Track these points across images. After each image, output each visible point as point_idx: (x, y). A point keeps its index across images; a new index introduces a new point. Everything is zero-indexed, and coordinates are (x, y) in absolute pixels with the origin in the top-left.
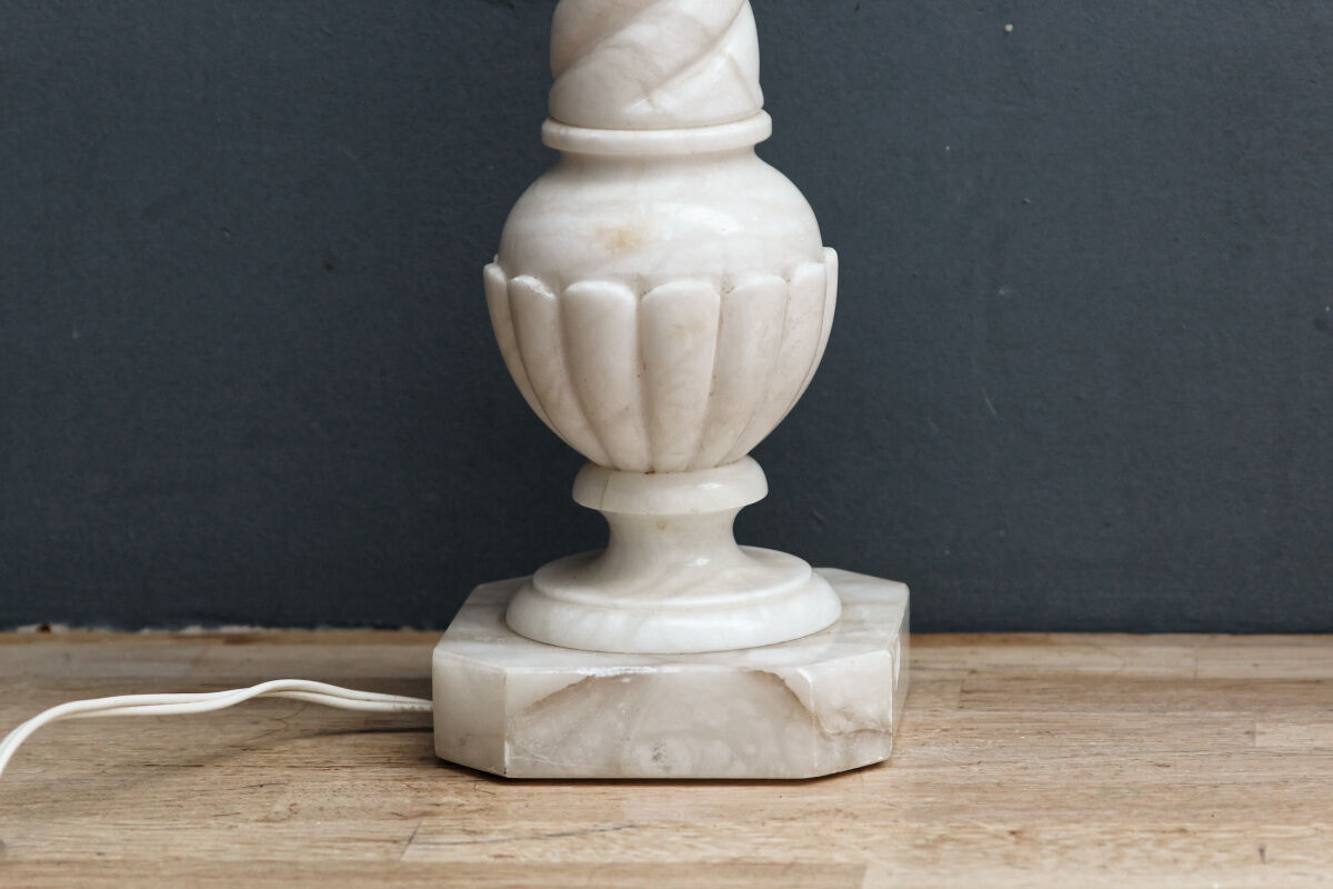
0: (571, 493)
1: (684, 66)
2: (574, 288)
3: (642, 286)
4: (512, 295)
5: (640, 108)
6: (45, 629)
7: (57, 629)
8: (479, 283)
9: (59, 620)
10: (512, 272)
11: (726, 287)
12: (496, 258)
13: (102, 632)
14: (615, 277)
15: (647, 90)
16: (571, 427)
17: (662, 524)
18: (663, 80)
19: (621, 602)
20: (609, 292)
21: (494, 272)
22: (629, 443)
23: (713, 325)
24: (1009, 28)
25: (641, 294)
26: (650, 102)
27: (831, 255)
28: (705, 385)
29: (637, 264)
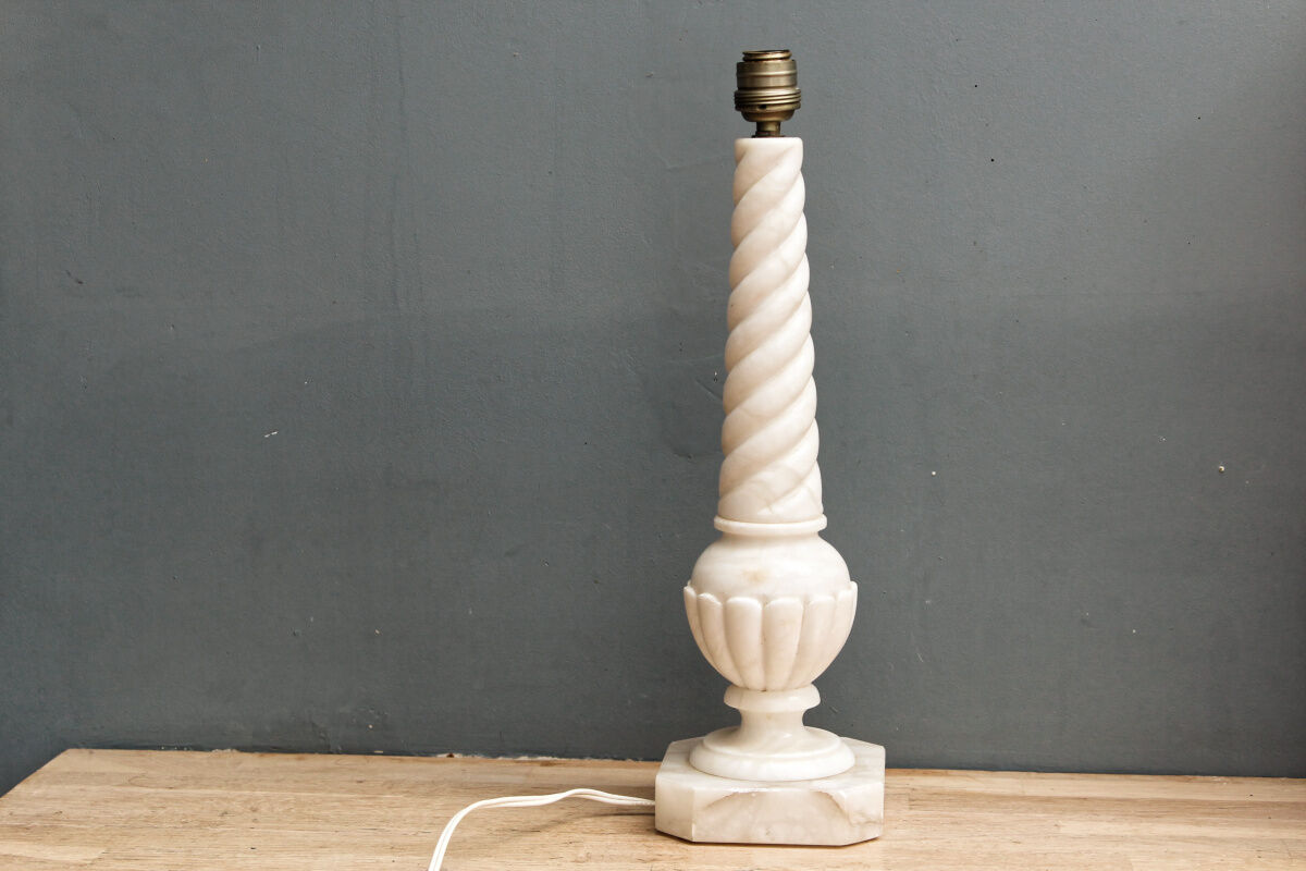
0: (723, 700)
1: (788, 492)
2: (731, 600)
3: (765, 600)
4: (699, 604)
5: (765, 512)
6: (451, 756)
7: (456, 756)
8: (681, 595)
9: (458, 752)
10: (699, 591)
11: (806, 602)
12: (689, 583)
13: (478, 758)
14: (752, 595)
15: (768, 504)
16: (725, 667)
17: (769, 716)
18: (777, 499)
19: (750, 755)
20: (748, 603)
21: (689, 590)
22: (755, 677)
23: (799, 620)
24: (934, 473)
25: (765, 604)
26: (771, 509)
27: (854, 586)
28: (794, 650)
29: (764, 589)
